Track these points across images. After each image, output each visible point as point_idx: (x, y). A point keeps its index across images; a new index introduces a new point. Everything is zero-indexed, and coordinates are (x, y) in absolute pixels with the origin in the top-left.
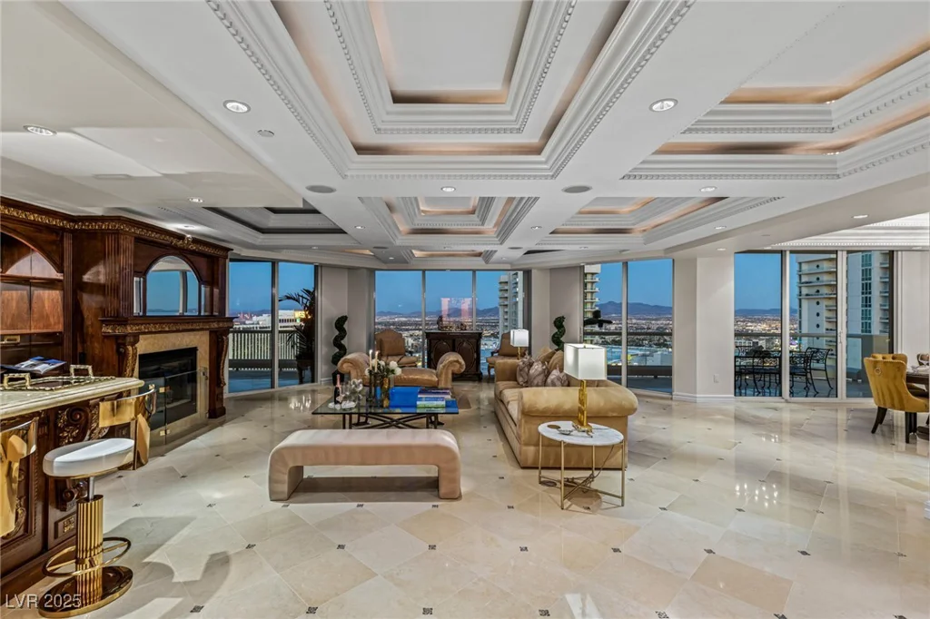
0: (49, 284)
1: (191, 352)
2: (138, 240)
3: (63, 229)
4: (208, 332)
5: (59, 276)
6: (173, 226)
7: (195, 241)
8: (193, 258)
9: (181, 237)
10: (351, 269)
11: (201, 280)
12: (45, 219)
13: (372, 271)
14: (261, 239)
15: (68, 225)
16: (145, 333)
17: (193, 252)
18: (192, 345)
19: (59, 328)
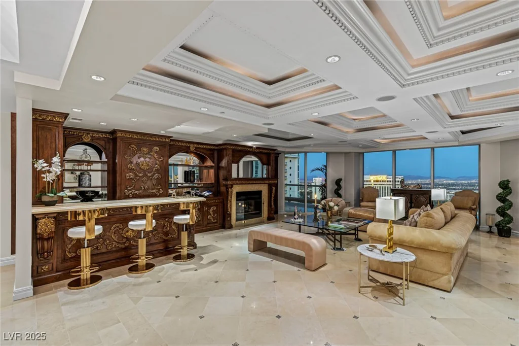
0: (211, 167)
1: (260, 193)
2: (234, 151)
3: (214, 149)
4: (267, 185)
5: (213, 165)
6: (250, 144)
7: (257, 148)
8: (258, 155)
9: (252, 147)
10: (346, 153)
11: (263, 164)
12: (209, 147)
13: (363, 153)
14: (288, 144)
15: (215, 148)
16: (235, 184)
17: (258, 152)
18: (260, 190)
19: (213, 182)
